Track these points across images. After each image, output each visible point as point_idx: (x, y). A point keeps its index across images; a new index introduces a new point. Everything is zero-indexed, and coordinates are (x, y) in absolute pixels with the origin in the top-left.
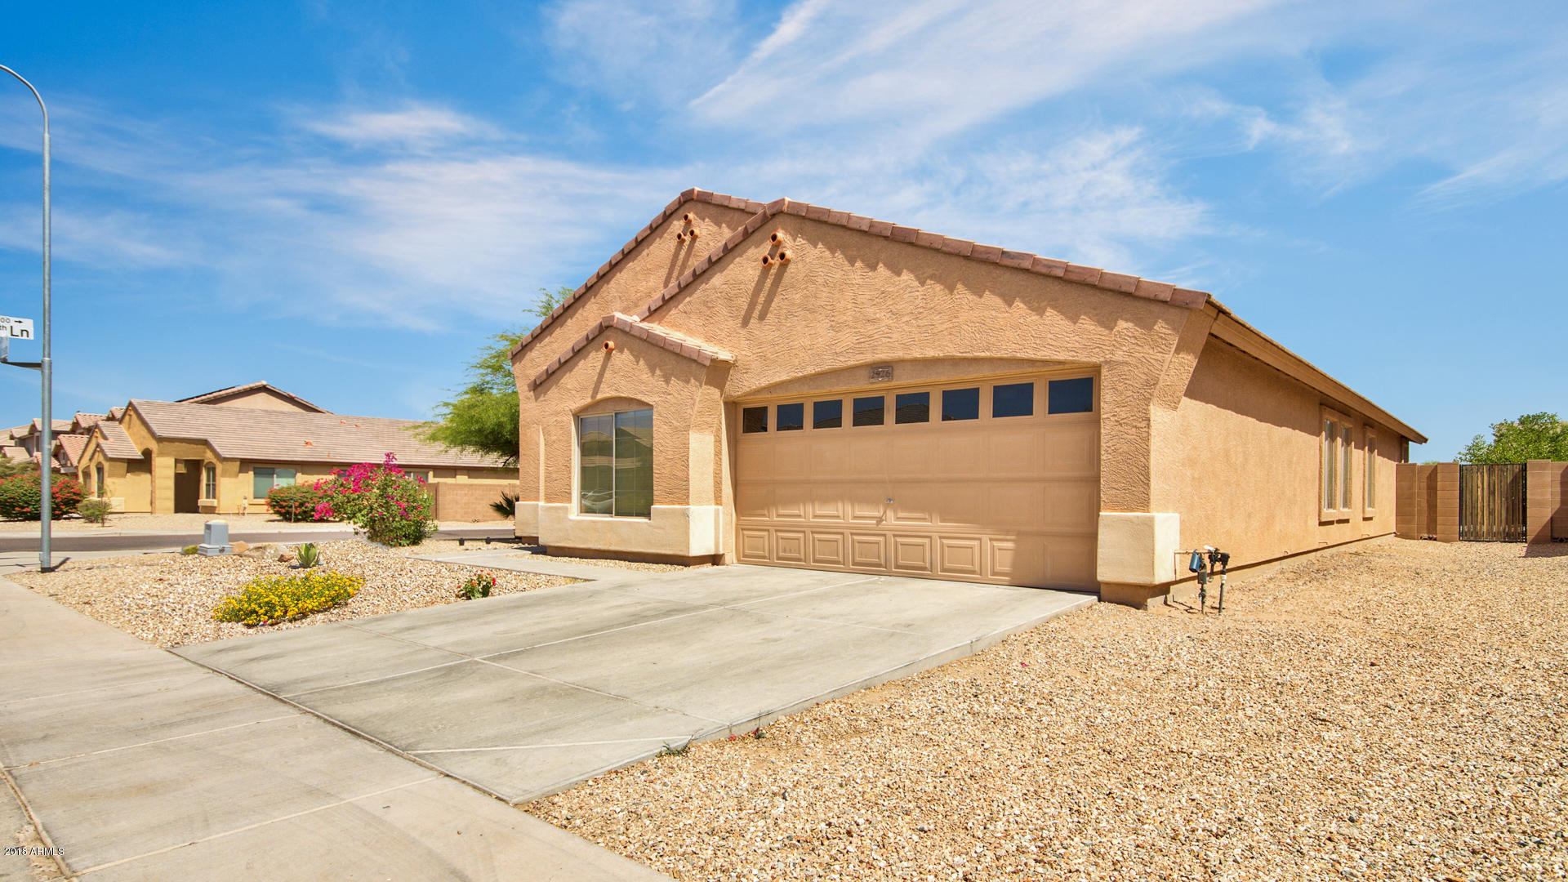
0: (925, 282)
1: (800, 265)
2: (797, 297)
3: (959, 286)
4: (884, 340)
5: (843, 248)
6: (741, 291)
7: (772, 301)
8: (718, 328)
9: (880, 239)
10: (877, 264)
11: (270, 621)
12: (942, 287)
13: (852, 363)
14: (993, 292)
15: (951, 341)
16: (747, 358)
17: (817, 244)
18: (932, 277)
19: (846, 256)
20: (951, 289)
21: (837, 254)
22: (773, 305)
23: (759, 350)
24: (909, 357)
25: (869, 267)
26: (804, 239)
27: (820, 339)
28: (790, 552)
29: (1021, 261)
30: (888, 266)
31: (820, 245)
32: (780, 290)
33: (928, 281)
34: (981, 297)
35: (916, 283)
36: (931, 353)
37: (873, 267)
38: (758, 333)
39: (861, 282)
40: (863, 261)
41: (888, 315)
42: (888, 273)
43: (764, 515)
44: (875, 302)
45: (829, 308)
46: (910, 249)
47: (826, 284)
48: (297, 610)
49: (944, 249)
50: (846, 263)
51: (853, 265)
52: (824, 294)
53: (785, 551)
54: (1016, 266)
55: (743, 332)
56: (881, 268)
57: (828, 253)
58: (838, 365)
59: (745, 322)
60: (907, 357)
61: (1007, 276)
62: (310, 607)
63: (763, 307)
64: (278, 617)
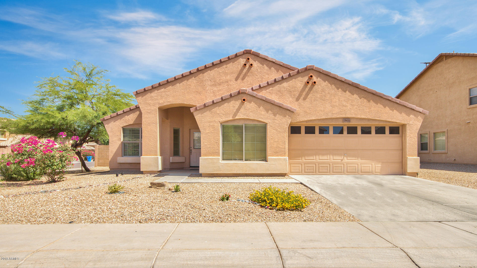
0: (361, 98)
1: (319, 86)
2: (318, 96)
3: (371, 101)
4: (349, 112)
5: (335, 85)
6: (295, 90)
7: (309, 95)
8: (286, 100)
9: (347, 84)
10: (346, 91)
11: (270, 207)
12: (366, 100)
13: (338, 117)
14: (380, 104)
15: (369, 114)
16: (298, 111)
17: (326, 81)
18: (363, 97)
19: (336, 87)
20: (369, 101)
21: (332, 86)
22: (309, 96)
23: (304, 109)
24: (357, 117)
25: (343, 91)
26: (320, 79)
27: (327, 109)
28: (310, 170)
29: (389, 98)
30: (350, 92)
31: (327, 82)
32: (311, 92)
33: (362, 98)
34: (377, 104)
35: (359, 98)
36: (363, 117)
37: (345, 91)
38: (303, 104)
39: (341, 95)
40: (341, 89)
41: (350, 105)
42: (350, 94)
43: (300, 159)
44: (346, 101)
45: (330, 100)
46: (357, 89)
47: (329, 93)
48: (281, 206)
49: (367, 91)
50: (336, 89)
51: (338, 90)
52: (329, 96)
53: (308, 170)
54: (388, 99)
55: (296, 103)
56: (347, 92)
57: (329, 85)
58: (333, 117)
59: (298, 99)
60: (356, 117)
61: (384, 100)
62: (287, 206)
63: (304, 96)
64: (274, 206)
